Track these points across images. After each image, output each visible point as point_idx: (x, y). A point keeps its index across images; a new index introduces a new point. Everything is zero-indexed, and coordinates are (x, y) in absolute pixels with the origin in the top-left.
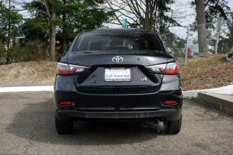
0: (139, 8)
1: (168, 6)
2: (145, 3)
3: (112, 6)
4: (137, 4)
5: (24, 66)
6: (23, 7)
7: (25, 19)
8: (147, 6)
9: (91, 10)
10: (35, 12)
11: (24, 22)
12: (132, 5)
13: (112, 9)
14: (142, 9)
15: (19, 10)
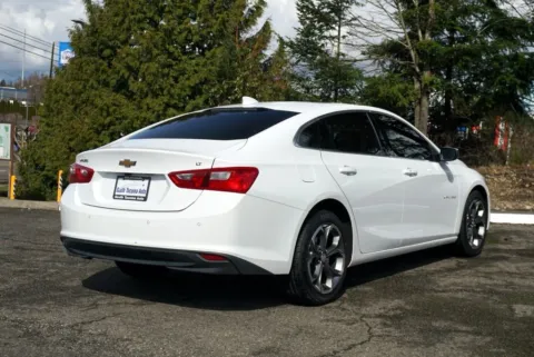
6: (363, 53)
7: (367, 79)
10: (388, 63)
11: (365, 84)
15: (356, 61)
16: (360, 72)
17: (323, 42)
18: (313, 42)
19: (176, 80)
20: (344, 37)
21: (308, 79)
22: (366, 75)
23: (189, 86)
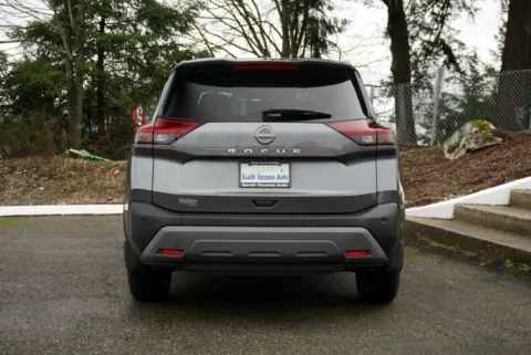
0: (267, 40)
1: (330, 38)
2: (280, 30)
3: (207, 36)
4: (262, 32)
5: (13, 169)
8: (285, 38)
10: (35, 47)
11: (10, 69)
12: (251, 36)
13: (207, 43)
14: (275, 45)
16: (4, 55)
22: (10, 60)
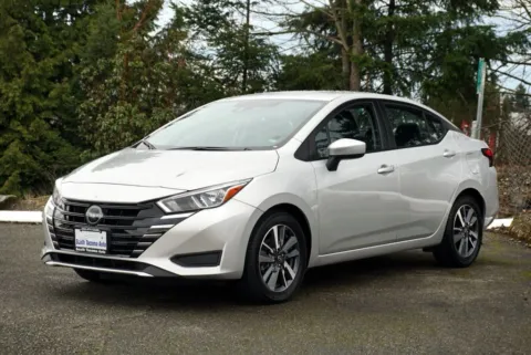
6: (281, 25)
9: (458, 31)
15: (271, 34)
16: (275, 48)
17: (226, 10)
18: (213, 10)
19: (37, 57)
20: (255, 3)
21: (208, 58)
23: (55, 66)
